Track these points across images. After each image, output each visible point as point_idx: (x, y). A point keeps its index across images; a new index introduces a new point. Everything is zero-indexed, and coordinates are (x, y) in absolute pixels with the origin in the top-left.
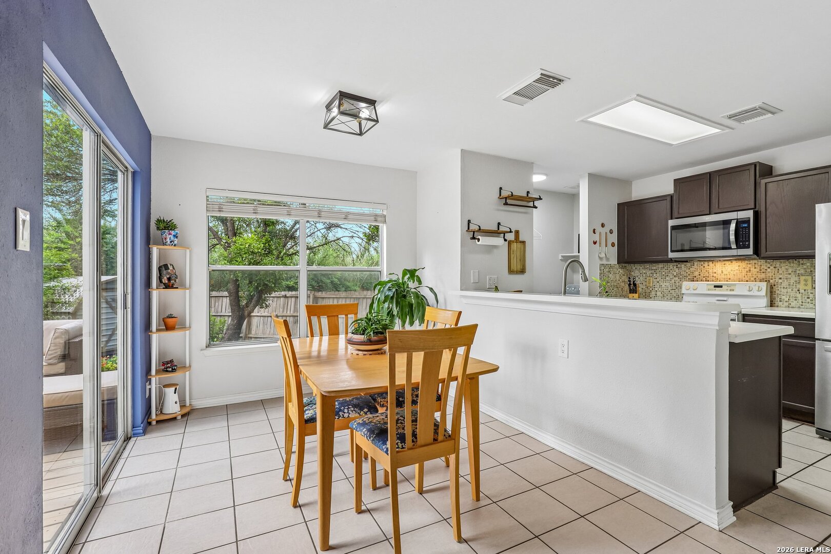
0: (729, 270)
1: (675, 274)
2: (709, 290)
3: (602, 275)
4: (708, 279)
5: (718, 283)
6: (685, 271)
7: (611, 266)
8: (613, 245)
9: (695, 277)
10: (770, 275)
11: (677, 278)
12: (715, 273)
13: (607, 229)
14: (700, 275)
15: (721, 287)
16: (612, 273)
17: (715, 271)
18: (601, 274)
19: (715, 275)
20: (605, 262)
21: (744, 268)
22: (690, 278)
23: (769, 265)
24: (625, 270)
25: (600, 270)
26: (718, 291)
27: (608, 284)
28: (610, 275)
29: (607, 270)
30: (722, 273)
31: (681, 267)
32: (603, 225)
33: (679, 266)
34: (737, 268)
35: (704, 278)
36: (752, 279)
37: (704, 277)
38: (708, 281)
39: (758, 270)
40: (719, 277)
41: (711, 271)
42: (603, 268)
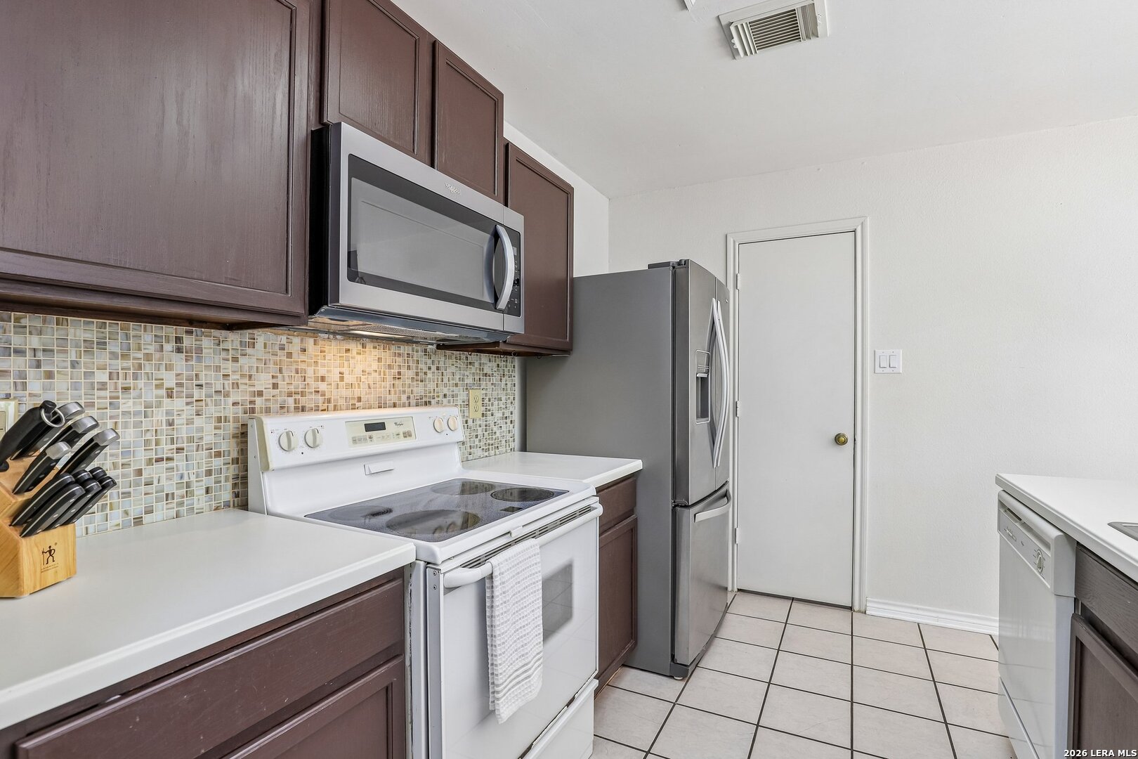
0: (359, 368)
1: (170, 381)
2: (354, 441)
4: (303, 401)
5: (375, 415)
6: (218, 368)
9: (260, 394)
11: (178, 403)
12: (323, 379)
14: (275, 386)
15: (380, 426)
17: (322, 371)
19: (323, 386)
21: (390, 367)
22: (239, 399)
23: (429, 362)
26: (378, 443)
30: (342, 379)
31: (199, 350)
33: (188, 341)
34: (375, 365)
35: (291, 401)
36: (404, 398)
37: (290, 395)
38: (303, 409)
39: (411, 373)
40: (334, 394)
41: (310, 372)
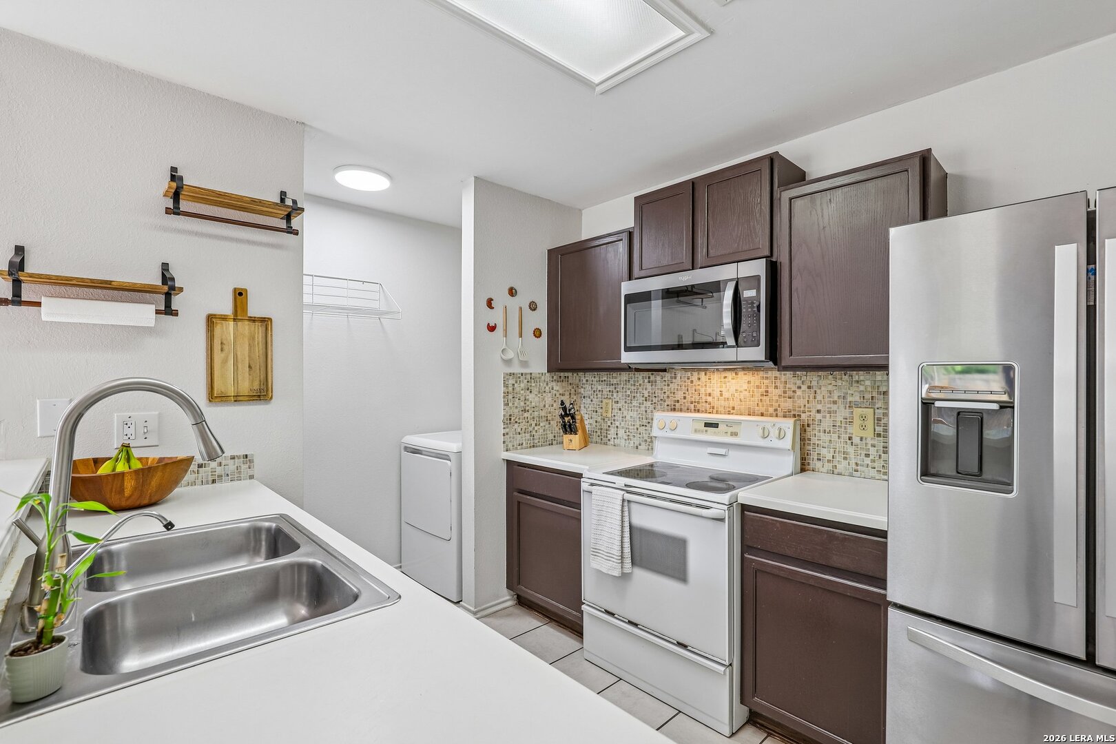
0: (733, 389)
1: (646, 395)
2: (696, 431)
3: (510, 397)
4: (699, 406)
5: (712, 417)
6: (662, 389)
7: (532, 378)
8: (537, 333)
9: (678, 401)
10: (801, 402)
11: (648, 404)
12: (710, 395)
13: (522, 300)
14: (685, 398)
15: (715, 425)
16: (535, 391)
17: (709, 390)
18: (506, 394)
19: (710, 399)
20: (517, 369)
21: (758, 387)
22: (669, 403)
23: (799, 383)
24: (565, 384)
25: (506, 386)
26: (711, 435)
27: (526, 415)
28: (531, 397)
29: (522, 385)
30: (721, 395)
31: (656, 382)
32: (512, 292)
33: (652, 378)
34: (745, 386)
35: (692, 406)
36: (771, 410)
37: (692, 403)
38: (698, 411)
39: (779, 391)
40: (716, 403)
41: (702, 391)
42: (511, 381)
